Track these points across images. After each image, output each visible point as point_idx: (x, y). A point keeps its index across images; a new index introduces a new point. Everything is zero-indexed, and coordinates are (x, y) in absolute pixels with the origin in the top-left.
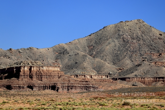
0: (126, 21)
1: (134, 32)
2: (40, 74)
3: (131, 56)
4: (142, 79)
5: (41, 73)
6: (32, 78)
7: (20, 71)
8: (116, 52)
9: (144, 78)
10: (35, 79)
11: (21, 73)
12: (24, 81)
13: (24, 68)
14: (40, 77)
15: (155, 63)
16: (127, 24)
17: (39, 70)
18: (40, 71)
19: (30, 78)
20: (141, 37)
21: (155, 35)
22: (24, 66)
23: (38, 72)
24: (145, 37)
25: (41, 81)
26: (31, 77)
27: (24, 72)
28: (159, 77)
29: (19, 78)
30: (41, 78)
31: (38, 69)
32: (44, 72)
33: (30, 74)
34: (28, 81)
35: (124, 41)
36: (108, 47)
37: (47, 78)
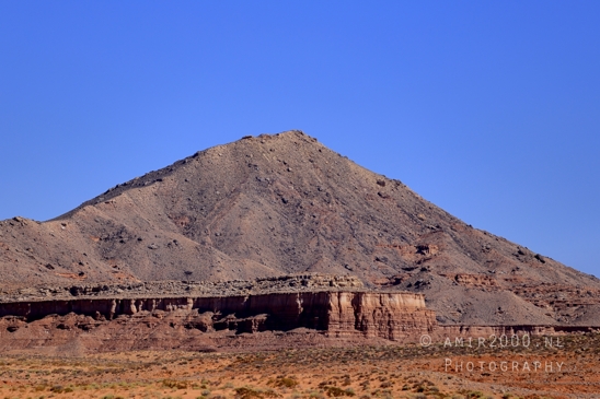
0: (261, 136)
1: (300, 171)
2: (387, 319)
3: (337, 252)
4: (461, 330)
5: (389, 315)
6: (366, 329)
7: (330, 308)
8: (280, 239)
9: (467, 329)
10: (372, 333)
11: (333, 314)
12: (345, 339)
13: (339, 297)
14: (385, 326)
15: (456, 278)
16: (268, 145)
17: (379, 305)
18: (384, 310)
19: (356, 328)
20: (329, 191)
21: (364, 182)
22: (339, 293)
23: (378, 311)
24: (340, 190)
25: (391, 339)
26: (361, 326)
27: (341, 311)
28: (514, 324)
29: (327, 328)
30: (390, 330)
31: (378, 301)
32: (396, 312)
33: (357, 317)
34: (356, 339)
35: (284, 202)
36: (247, 221)
37: (403, 330)
